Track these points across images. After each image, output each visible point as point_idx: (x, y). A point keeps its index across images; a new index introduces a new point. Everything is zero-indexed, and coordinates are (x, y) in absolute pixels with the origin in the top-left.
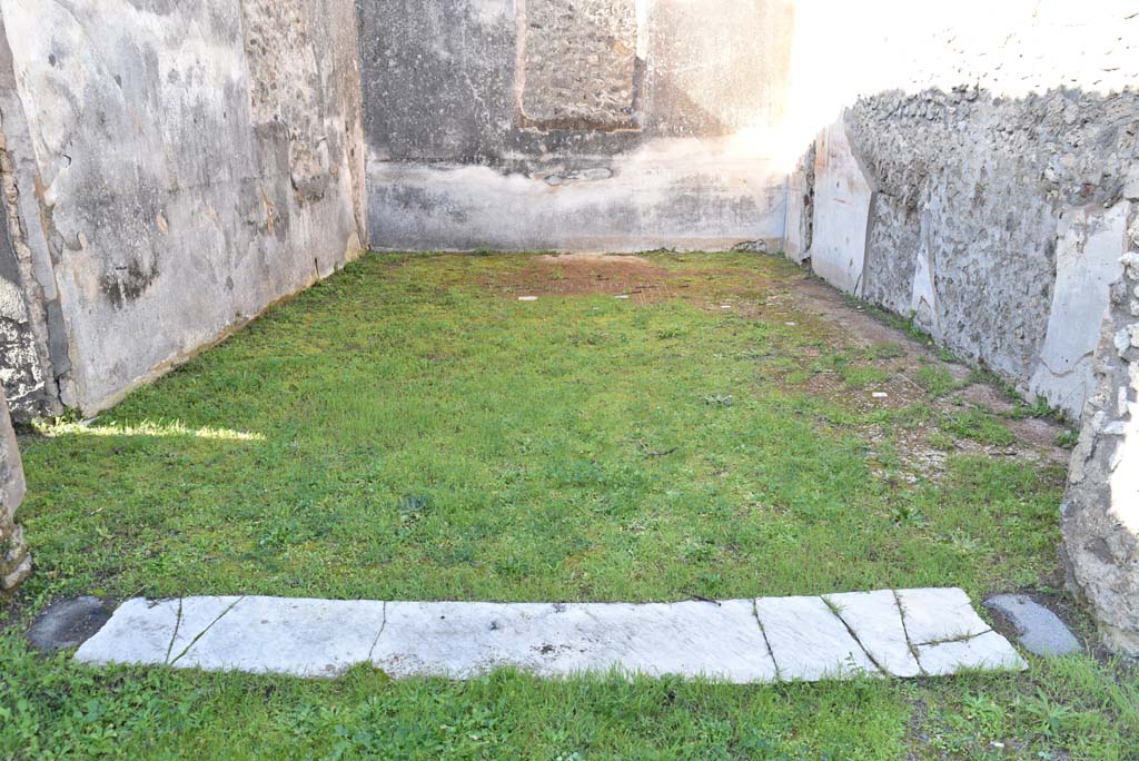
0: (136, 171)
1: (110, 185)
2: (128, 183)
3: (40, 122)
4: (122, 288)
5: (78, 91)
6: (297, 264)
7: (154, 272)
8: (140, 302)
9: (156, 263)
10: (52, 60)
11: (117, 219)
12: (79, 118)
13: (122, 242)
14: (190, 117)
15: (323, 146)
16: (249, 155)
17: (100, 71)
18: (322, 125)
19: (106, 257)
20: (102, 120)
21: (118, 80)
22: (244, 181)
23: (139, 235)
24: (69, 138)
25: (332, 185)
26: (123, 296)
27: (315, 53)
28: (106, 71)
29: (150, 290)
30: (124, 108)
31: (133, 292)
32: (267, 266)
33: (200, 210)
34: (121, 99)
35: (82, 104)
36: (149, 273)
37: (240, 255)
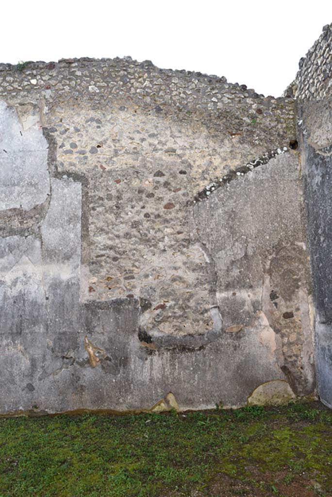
6: (136, 392)
14: (12, 301)
15: (214, 312)
16: (74, 318)
18: (214, 297)
22: (64, 333)
25: (225, 341)
27: (205, 249)
32: (82, 386)
33: (7, 345)
37: (45, 374)
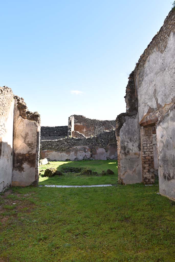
0: (173, 156)
1: (167, 158)
2: (171, 158)
3: (159, 147)
4: (166, 177)
5: (164, 142)
7: (173, 178)
8: (170, 182)
9: (174, 176)
10: (161, 138)
11: (168, 164)
12: (164, 146)
13: (168, 169)
17: (168, 137)
19: (165, 170)
20: (167, 146)
21: (171, 138)
23: (171, 169)
24: (162, 149)
26: (166, 179)
28: (169, 137)
29: (171, 181)
30: (172, 144)
31: (169, 179)
34: (171, 142)
35: (165, 144)
36: (172, 177)
